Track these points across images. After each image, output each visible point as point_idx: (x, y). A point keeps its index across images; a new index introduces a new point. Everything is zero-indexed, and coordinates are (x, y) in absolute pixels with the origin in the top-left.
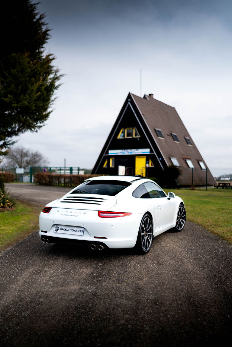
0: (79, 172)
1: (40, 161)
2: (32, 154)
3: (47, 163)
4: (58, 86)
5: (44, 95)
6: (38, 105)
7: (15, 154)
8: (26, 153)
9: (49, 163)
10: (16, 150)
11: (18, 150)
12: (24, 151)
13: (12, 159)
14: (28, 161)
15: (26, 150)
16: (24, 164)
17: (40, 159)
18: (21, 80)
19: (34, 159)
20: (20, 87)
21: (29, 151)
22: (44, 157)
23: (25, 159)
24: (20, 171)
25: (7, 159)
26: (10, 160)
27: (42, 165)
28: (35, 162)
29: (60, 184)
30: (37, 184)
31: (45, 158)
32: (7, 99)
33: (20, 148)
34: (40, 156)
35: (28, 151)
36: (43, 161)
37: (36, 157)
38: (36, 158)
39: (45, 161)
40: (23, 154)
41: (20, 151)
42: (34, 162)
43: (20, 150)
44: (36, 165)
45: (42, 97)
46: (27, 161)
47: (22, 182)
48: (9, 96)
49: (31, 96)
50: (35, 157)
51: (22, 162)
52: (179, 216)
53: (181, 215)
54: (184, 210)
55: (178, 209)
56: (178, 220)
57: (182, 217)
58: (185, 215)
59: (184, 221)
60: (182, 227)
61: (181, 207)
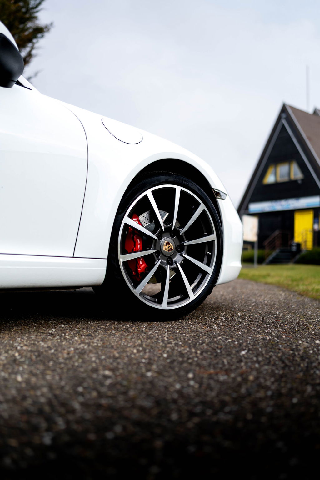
52: (160, 236)
53: (183, 231)
54: (202, 207)
55: (149, 193)
56: (152, 251)
57: (187, 243)
58: (213, 237)
59: (210, 270)
60: (187, 296)
61: (178, 189)
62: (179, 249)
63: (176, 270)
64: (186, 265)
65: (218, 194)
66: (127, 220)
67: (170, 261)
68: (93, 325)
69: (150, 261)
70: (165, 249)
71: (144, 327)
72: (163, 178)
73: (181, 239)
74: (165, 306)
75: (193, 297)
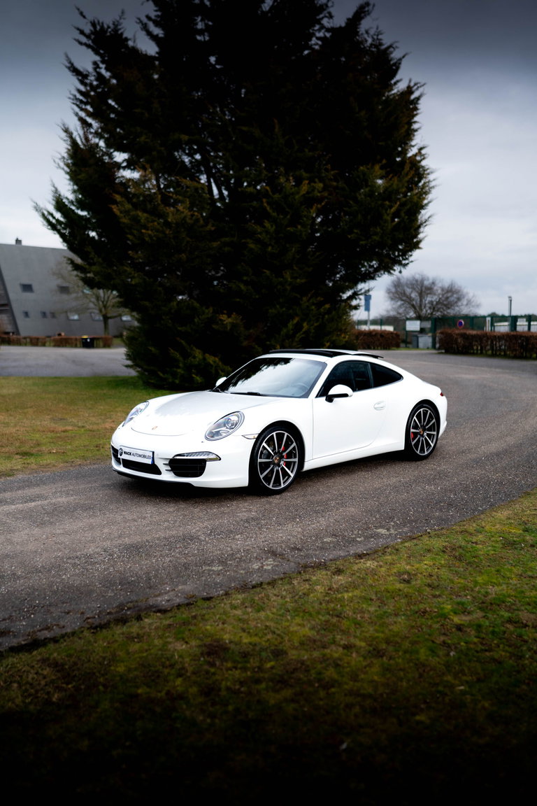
0: (529, 326)
1: (460, 304)
2: (443, 290)
3: (473, 306)
4: (427, 205)
7: (408, 291)
8: (430, 286)
9: (478, 306)
10: (409, 282)
11: (414, 282)
12: (426, 283)
13: (402, 300)
14: (435, 303)
15: (431, 281)
16: (427, 311)
17: (459, 299)
19: (447, 298)
20: (369, 217)
21: (437, 282)
22: (467, 294)
23: (429, 299)
24: (413, 326)
25: (393, 302)
26: (399, 303)
27: (464, 310)
28: (449, 306)
29: (484, 352)
30: (440, 351)
31: (471, 295)
33: (417, 277)
34: (457, 292)
35: (433, 283)
36: (465, 303)
37: (452, 294)
38: (452, 296)
39: (469, 302)
40: (424, 289)
41: (419, 283)
42: (445, 305)
43: (417, 281)
44: (451, 312)
46: (431, 302)
47: (417, 347)
48: (356, 231)
50: (449, 294)
51: (423, 307)
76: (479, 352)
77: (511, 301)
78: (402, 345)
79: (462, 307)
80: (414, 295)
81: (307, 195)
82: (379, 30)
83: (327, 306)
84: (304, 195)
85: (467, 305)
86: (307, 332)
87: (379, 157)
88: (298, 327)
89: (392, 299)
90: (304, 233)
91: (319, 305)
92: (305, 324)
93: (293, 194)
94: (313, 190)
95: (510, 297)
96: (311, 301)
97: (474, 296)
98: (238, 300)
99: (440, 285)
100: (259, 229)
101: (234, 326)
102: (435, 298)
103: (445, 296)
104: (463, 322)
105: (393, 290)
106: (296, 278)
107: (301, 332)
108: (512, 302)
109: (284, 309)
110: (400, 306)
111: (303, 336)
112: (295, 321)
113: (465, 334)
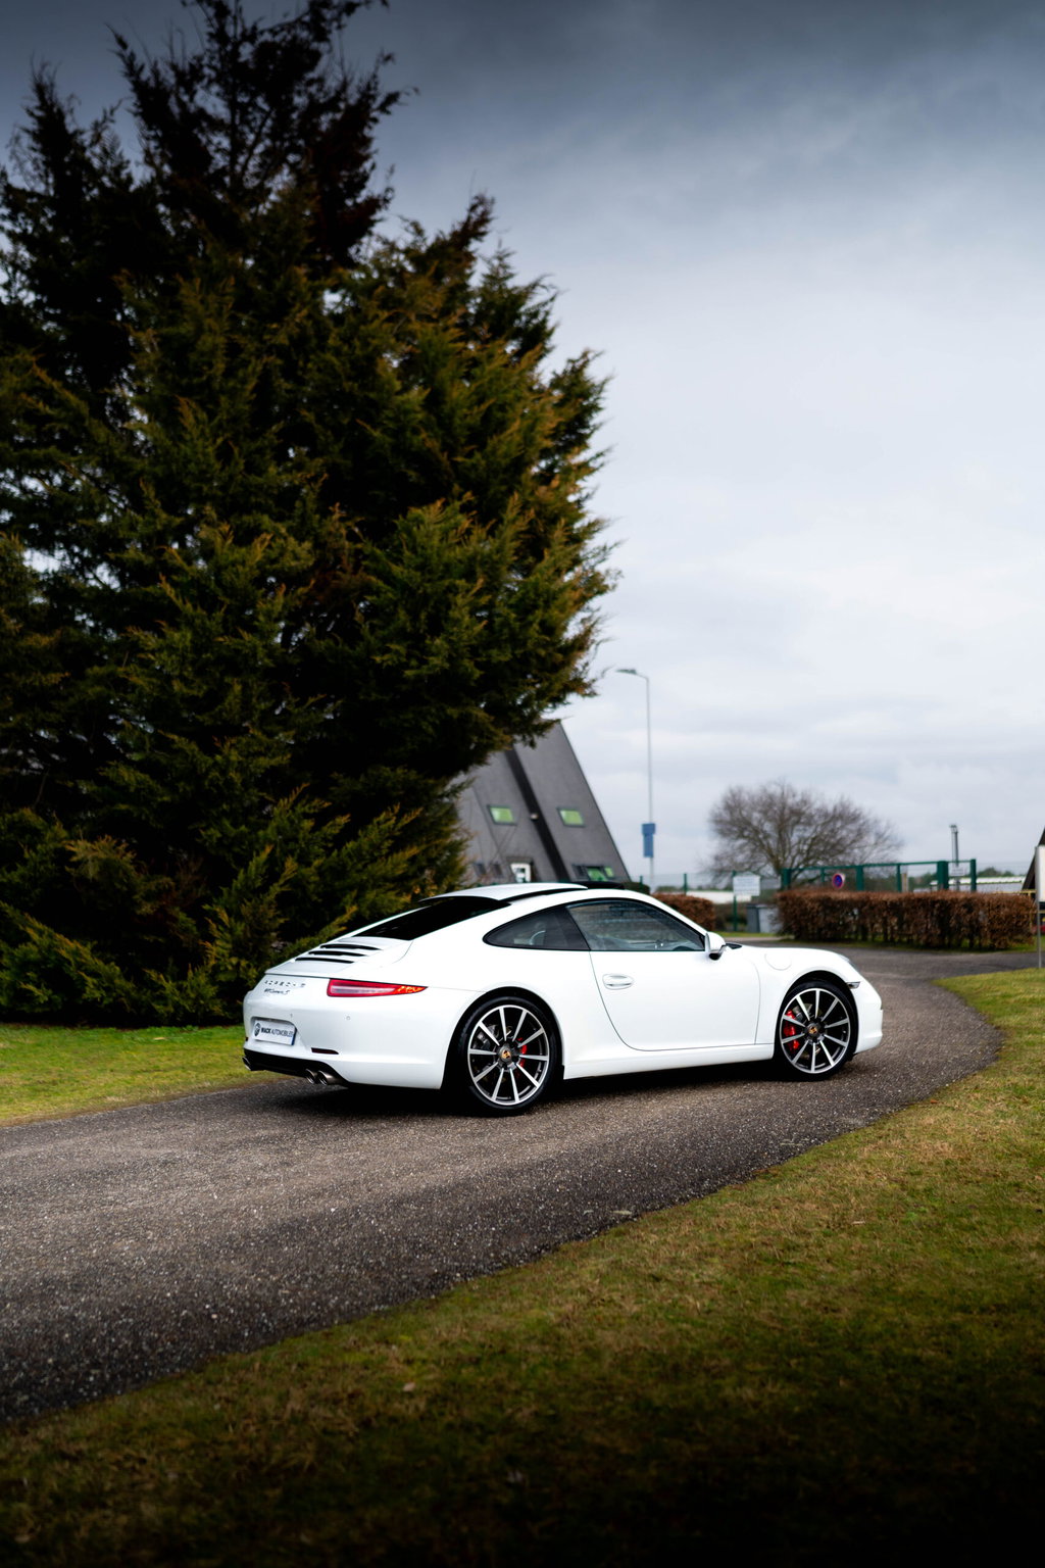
1: (861, 843)
2: (825, 814)
3: (889, 847)
5: (509, 624)
6: (494, 661)
7: (755, 817)
8: (795, 807)
9: (899, 846)
12: (790, 801)
13: (744, 837)
14: (812, 842)
15: (798, 798)
16: (794, 858)
17: (860, 834)
18: (421, 591)
19: (833, 832)
20: (423, 616)
21: (813, 799)
22: (876, 821)
23: (797, 834)
25: (725, 841)
26: (741, 842)
27: (870, 854)
28: (837, 848)
30: (785, 937)
31: (884, 824)
32: (386, 657)
33: (775, 790)
34: (854, 818)
35: (805, 802)
36: (872, 839)
37: (844, 823)
38: (842, 827)
39: (880, 838)
40: (787, 811)
41: (776, 801)
42: (831, 846)
43: (771, 797)
45: (506, 631)
46: (804, 841)
47: (758, 930)
48: (394, 647)
49: (453, 638)
50: (839, 824)
51: (786, 851)
52: (807, 1023)
53: (823, 1019)
54: (837, 1000)
55: (798, 997)
56: (802, 1035)
57: (827, 1027)
58: (847, 1020)
59: (846, 1044)
60: (828, 1064)
61: (818, 991)
62: (822, 1031)
63: (820, 1046)
64: (826, 1041)
65: (851, 986)
66: (784, 1017)
67: (815, 1040)
68: (767, 1084)
69: (801, 1041)
70: (811, 1032)
71: (799, 1085)
72: (809, 984)
73: (822, 1024)
74: (813, 1071)
75: (833, 1064)
76: (860, 937)
77: (956, 833)
78: (730, 926)
79: (867, 849)
80: (768, 827)
81: (268, 567)
82: (504, 246)
83: (343, 820)
84: (260, 566)
85: (876, 844)
86: (297, 883)
87: (456, 488)
88: (273, 871)
89: (723, 833)
90: (261, 653)
91: (322, 818)
92: (290, 864)
93: (233, 564)
94: (282, 555)
95: (954, 827)
96: (299, 809)
97: (888, 827)
98: (123, 807)
99: (817, 805)
100: (151, 640)
101: (106, 867)
102: (809, 833)
103: (829, 828)
104: (843, 877)
105: (726, 816)
106: (259, 754)
107: (281, 882)
108: (959, 835)
109: (243, 828)
110: (741, 851)
111: (284, 889)
112: (264, 856)
113: (829, 899)
